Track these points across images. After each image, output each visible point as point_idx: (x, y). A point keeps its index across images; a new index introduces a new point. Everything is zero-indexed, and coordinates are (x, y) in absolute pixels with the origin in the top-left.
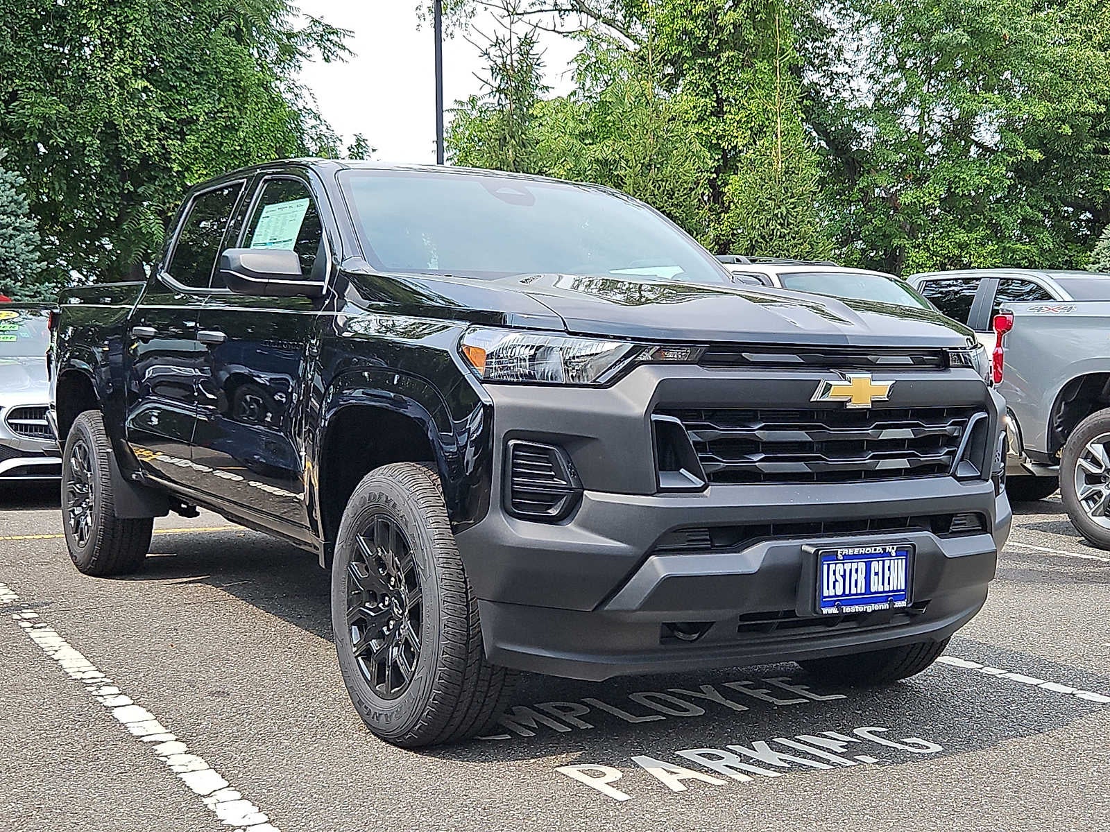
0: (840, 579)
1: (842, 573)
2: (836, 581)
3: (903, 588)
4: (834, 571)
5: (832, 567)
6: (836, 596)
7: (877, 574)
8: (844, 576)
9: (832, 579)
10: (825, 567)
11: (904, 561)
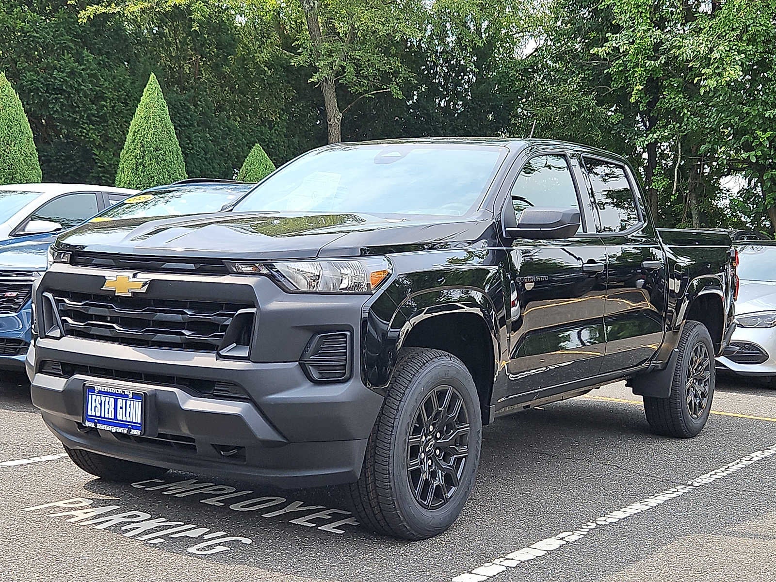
0: (99, 406)
1: (100, 402)
2: (96, 407)
3: (139, 422)
4: (95, 400)
5: (94, 397)
6: (95, 416)
7: (121, 408)
8: (101, 404)
9: (94, 405)
10: (90, 396)
11: (140, 403)
